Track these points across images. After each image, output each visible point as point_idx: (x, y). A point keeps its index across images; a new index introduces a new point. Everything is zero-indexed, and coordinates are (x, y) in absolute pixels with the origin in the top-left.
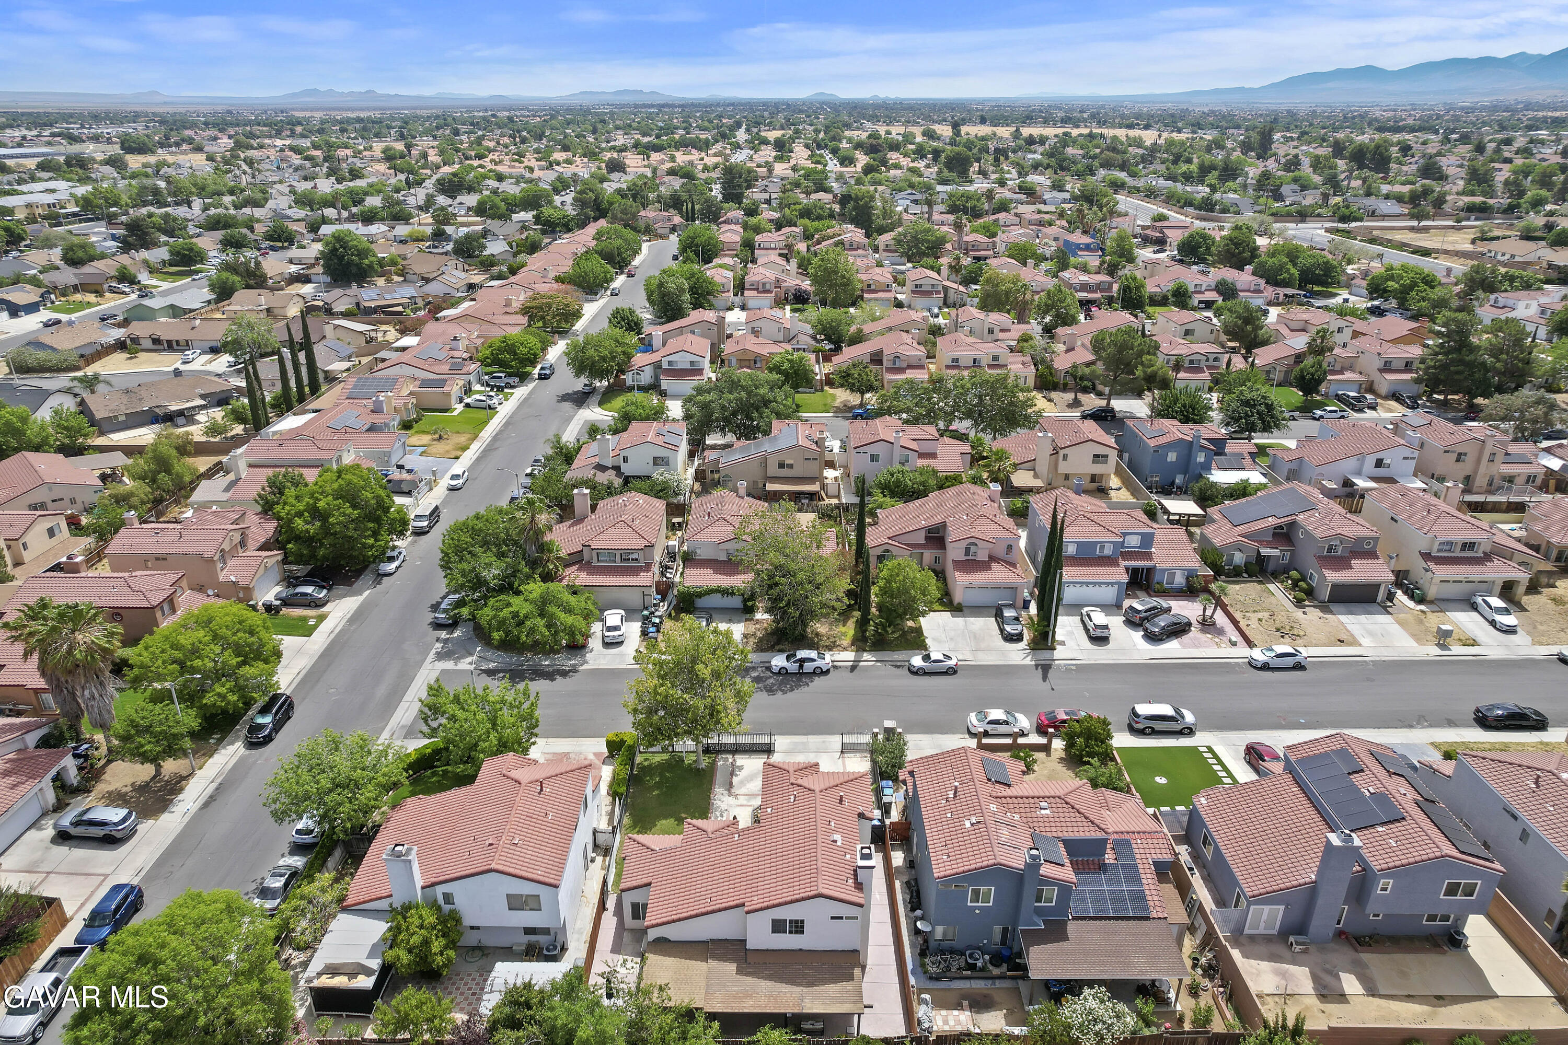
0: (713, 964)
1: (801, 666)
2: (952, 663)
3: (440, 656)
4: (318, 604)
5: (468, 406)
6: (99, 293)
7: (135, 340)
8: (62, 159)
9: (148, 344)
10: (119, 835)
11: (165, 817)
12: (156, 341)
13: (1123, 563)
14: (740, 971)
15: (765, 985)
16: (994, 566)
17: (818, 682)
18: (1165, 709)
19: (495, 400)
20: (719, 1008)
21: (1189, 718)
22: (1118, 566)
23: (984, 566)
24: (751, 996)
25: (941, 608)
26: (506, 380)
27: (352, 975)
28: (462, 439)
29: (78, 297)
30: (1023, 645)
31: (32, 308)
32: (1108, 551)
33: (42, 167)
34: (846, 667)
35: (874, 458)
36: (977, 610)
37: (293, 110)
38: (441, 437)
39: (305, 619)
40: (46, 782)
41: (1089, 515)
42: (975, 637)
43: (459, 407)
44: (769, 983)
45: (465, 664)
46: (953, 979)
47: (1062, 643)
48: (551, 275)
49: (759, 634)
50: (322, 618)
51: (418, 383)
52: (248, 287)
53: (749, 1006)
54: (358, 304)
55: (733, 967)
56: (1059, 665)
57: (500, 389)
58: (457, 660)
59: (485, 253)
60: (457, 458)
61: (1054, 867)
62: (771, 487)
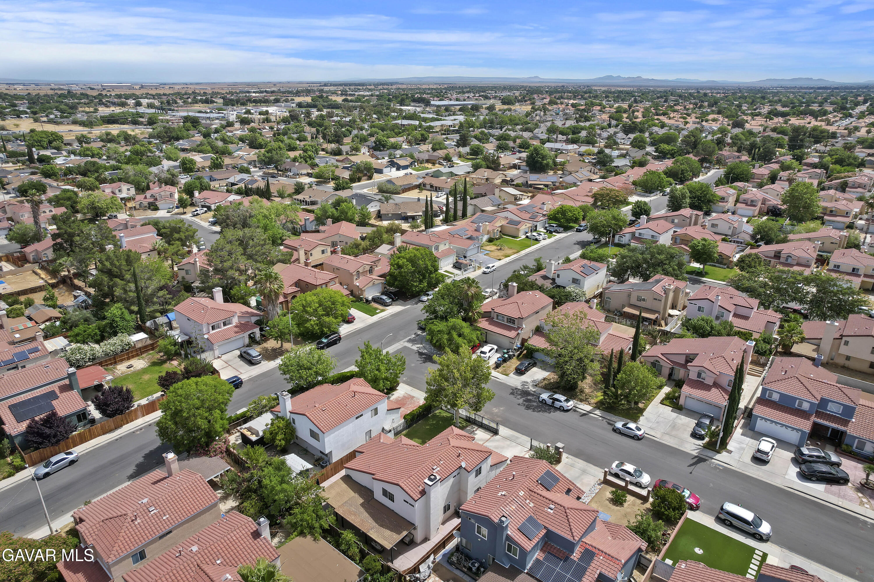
0: (357, 495)
1: (553, 403)
2: (639, 433)
3: (410, 341)
4: (385, 305)
5: (527, 237)
6: (434, 164)
7: (424, 185)
8: (470, 107)
9: (428, 187)
10: (253, 361)
11: (272, 362)
12: (432, 186)
13: (813, 418)
14: (362, 505)
15: (365, 515)
16: (713, 390)
17: (558, 414)
18: (749, 516)
19: (541, 237)
20: (340, 512)
21: (765, 528)
22: (808, 419)
23: (707, 388)
24: (355, 515)
25: (668, 404)
26: (556, 228)
27: (252, 434)
28: (509, 252)
29: (426, 165)
30: (701, 443)
31: (405, 167)
32: (806, 406)
33: (460, 110)
34: (580, 413)
35: (700, 309)
36: (690, 413)
37: (595, 86)
38: (501, 249)
39: (376, 309)
40: (246, 335)
41: (803, 380)
42: (674, 426)
43: (524, 237)
44: (367, 515)
45: (415, 347)
46: (457, 568)
47: (730, 452)
48: (631, 180)
49: (552, 381)
50: (383, 311)
51: (507, 221)
52: (488, 167)
53: (350, 518)
54: (527, 182)
55: (361, 501)
56: (713, 463)
57: (551, 232)
58: (414, 344)
59: (613, 165)
60: (500, 260)
61: (523, 537)
62: (627, 310)
